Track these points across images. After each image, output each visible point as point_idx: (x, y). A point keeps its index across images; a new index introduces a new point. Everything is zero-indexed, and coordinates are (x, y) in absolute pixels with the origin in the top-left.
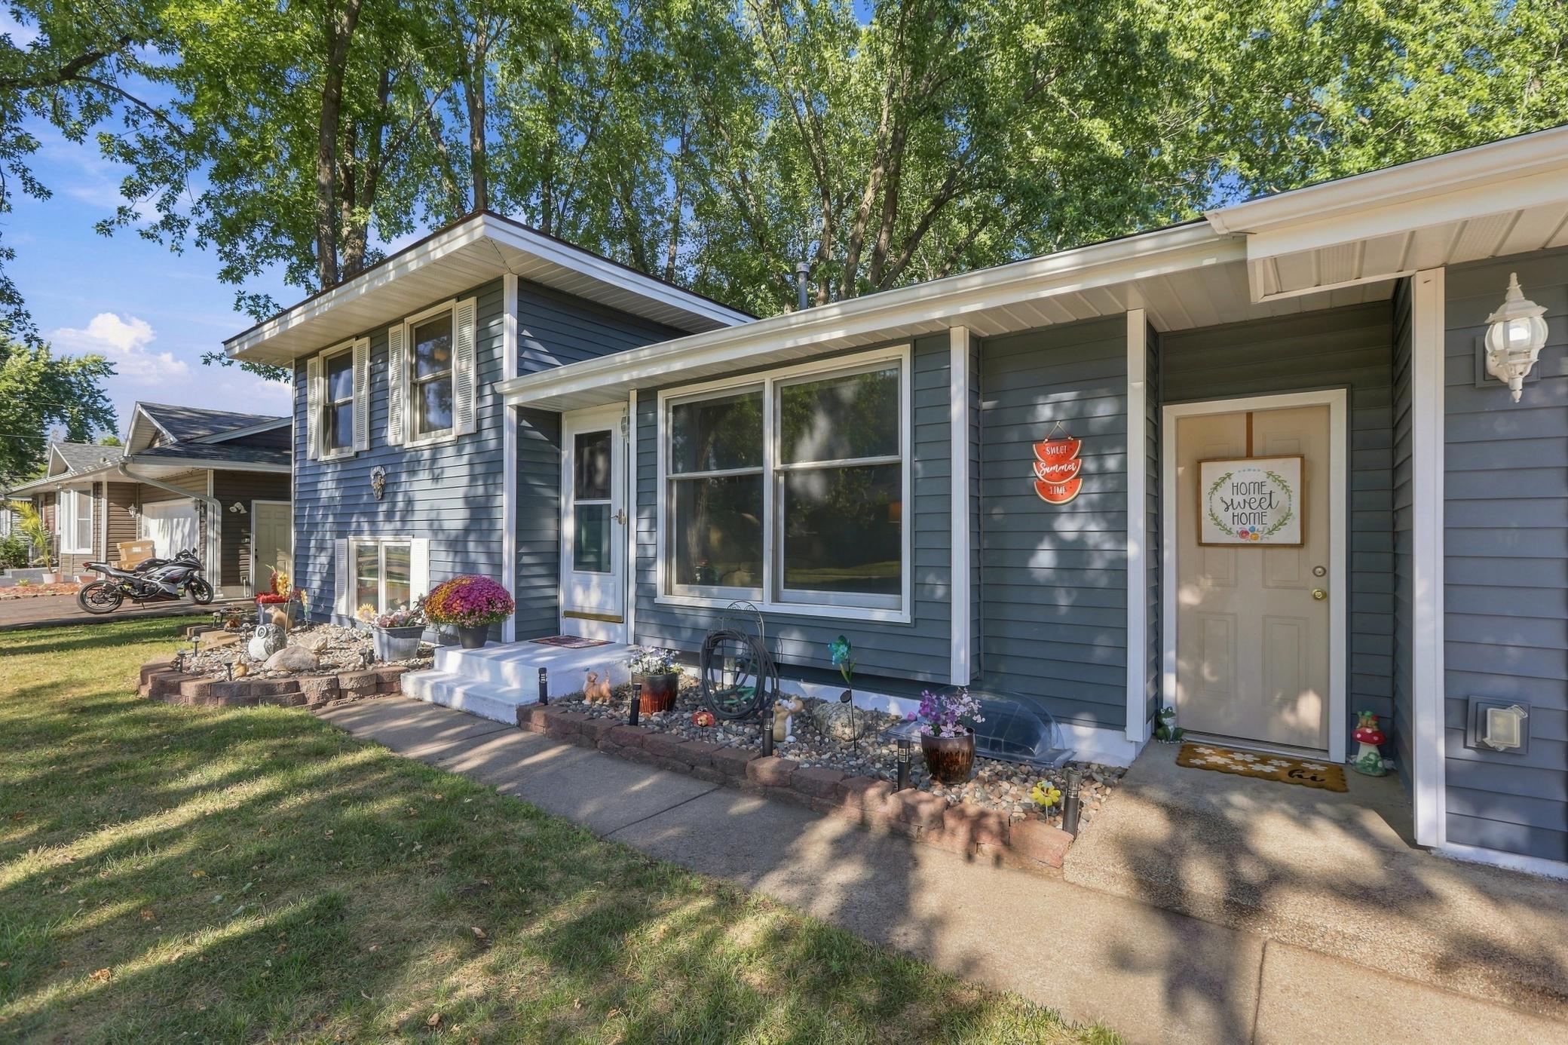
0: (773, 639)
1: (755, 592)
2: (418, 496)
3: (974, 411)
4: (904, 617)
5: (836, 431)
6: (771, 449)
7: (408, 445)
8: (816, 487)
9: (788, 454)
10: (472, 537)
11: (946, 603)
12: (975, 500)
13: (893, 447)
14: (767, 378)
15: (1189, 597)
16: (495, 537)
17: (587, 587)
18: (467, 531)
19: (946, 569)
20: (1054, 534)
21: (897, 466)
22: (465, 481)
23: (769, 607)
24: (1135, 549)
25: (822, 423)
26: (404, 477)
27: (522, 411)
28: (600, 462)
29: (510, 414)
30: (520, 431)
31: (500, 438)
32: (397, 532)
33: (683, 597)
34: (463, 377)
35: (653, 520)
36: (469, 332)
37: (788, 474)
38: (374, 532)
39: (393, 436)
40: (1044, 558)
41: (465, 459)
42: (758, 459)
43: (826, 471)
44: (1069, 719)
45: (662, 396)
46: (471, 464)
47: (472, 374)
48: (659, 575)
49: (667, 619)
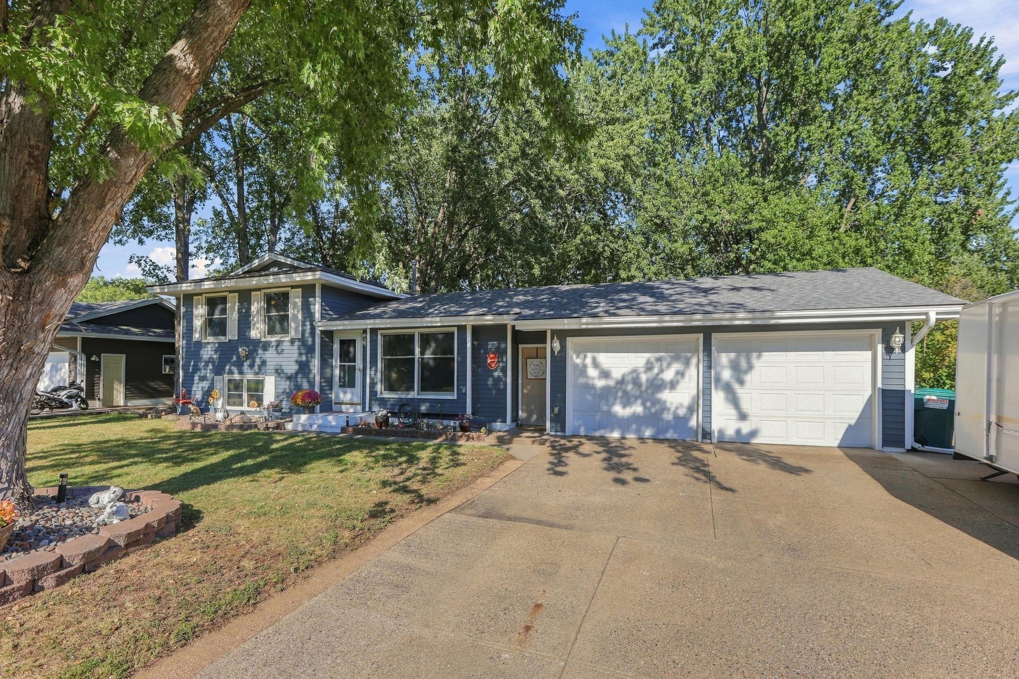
0: (419, 406)
1: (412, 393)
2: (268, 360)
3: (473, 345)
4: (455, 398)
5: (437, 347)
6: (417, 350)
7: (263, 340)
8: (431, 363)
9: (422, 353)
10: (300, 376)
11: (466, 394)
12: (473, 367)
13: (453, 353)
14: (416, 332)
15: (525, 391)
16: (311, 376)
17: (345, 393)
18: (297, 373)
19: (465, 385)
20: (492, 376)
21: (453, 358)
22: (296, 355)
23: (416, 396)
24: (509, 380)
25: (433, 345)
26: (260, 352)
27: (322, 332)
28: (352, 349)
29: (318, 332)
30: (322, 339)
31: (314, 341)
32: (257, 374)
33: (387, 395)
34: (295, 316)
35: (376, 371)
36: (299, 301)
37: (422, 359)
38: (241, 372)
39: (254, 334)
40: (490, 382)
41: (296, 347)
42: (413, 353)
43: (434, 358)
44: (495, 421)
45: (380, 332)
46: (299, 349)
47: (300, 316)
48: (379, 387)
49: (383, 402)
